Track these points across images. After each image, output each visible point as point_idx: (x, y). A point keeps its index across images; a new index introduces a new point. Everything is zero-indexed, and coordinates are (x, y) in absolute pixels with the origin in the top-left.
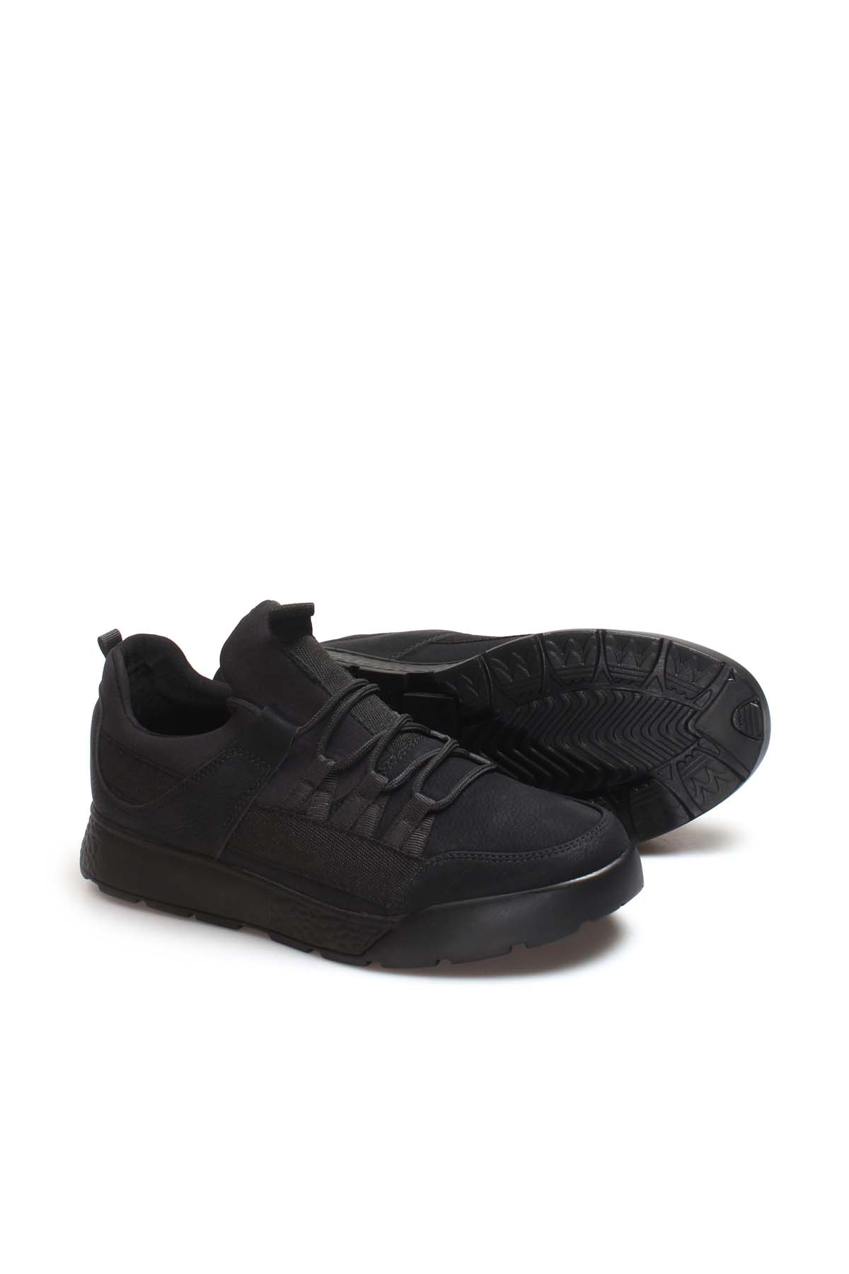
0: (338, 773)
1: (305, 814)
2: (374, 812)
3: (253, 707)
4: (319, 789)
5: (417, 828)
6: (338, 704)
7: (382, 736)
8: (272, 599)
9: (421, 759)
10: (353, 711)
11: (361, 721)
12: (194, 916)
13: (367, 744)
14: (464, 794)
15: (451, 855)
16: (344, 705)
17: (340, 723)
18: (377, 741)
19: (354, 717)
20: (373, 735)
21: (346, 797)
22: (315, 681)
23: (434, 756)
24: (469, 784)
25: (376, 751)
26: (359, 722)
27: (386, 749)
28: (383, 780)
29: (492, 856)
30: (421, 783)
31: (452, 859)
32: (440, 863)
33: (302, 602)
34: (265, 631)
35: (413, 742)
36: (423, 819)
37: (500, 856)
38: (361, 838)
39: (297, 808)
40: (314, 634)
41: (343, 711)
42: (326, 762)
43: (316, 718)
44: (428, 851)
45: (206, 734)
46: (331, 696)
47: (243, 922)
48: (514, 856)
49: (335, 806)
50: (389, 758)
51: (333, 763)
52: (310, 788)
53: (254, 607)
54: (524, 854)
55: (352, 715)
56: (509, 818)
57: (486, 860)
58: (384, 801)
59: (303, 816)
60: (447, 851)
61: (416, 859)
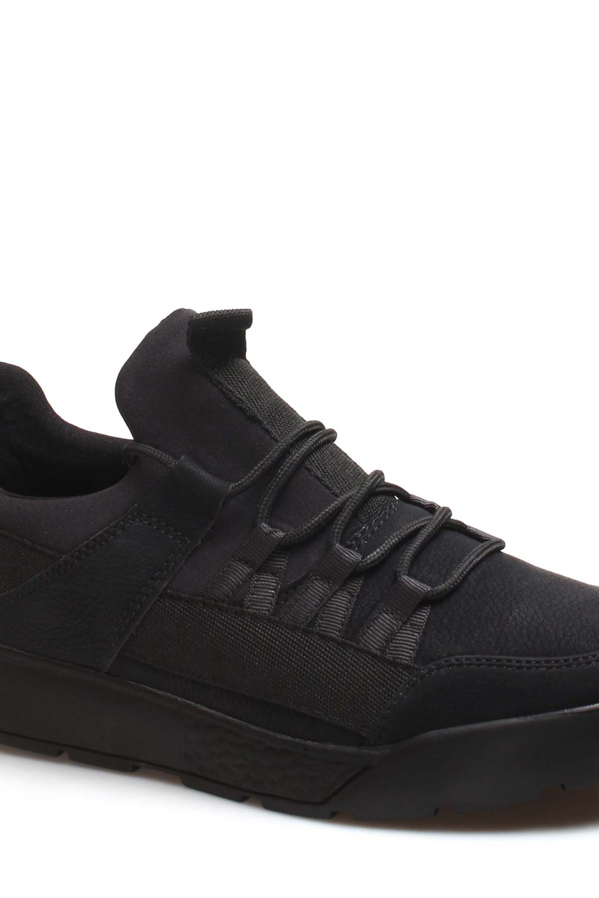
0: (287, 548)
1: (241, 606)
2: (342, 603)
3: (165, 457)
4: (259, 571)
5: (405, 623)
6: (286, 452)
7: (351, 497)
8: (186, 307)
9: (406, 530)
10: (307, 463)
11: (320, 476)
12: (65, 754)
13: (329, 509)
14: (470, 578)
15: (457, 660)
16: (296, 455)
17: (290, 478)
18: (343, 504)
19: (309, 470)
20: (337, 496)
21: (300, 582)
22: (254, 420)
23: (423, 527)
24: (476, 566)
25: (342, 518)
26: (317, 477)
27: (355, 515)
28: (353, 556)
29: (517, 662)
30: (408, 562)
31: (459, 665)
32: (443, 672)
33: (235, 308)
34: (181, 348)
35: (391, 507)
36: (414, 612)
37: (528, 662)
38: (324, 638)
39: (228, 597)
40: (249, 356)
41: (296, 462)
42: (271, 533)
43: (257, 470)
44: (423, 654)
45: (95, 494)
46: (277, 441)
47: (140, 761)
48: (547, 662)
49: (285, 594)
50: (360, 528)
51: (281, 534)
52: (247, 570)
53: (165, 317)
54: (561, 659)
55: (306, 468)
56: (535, 611)
57: (509, 666)
58: (356, 586)
59: (238, 608)
60: (450, 655)
61: (406, 667)
